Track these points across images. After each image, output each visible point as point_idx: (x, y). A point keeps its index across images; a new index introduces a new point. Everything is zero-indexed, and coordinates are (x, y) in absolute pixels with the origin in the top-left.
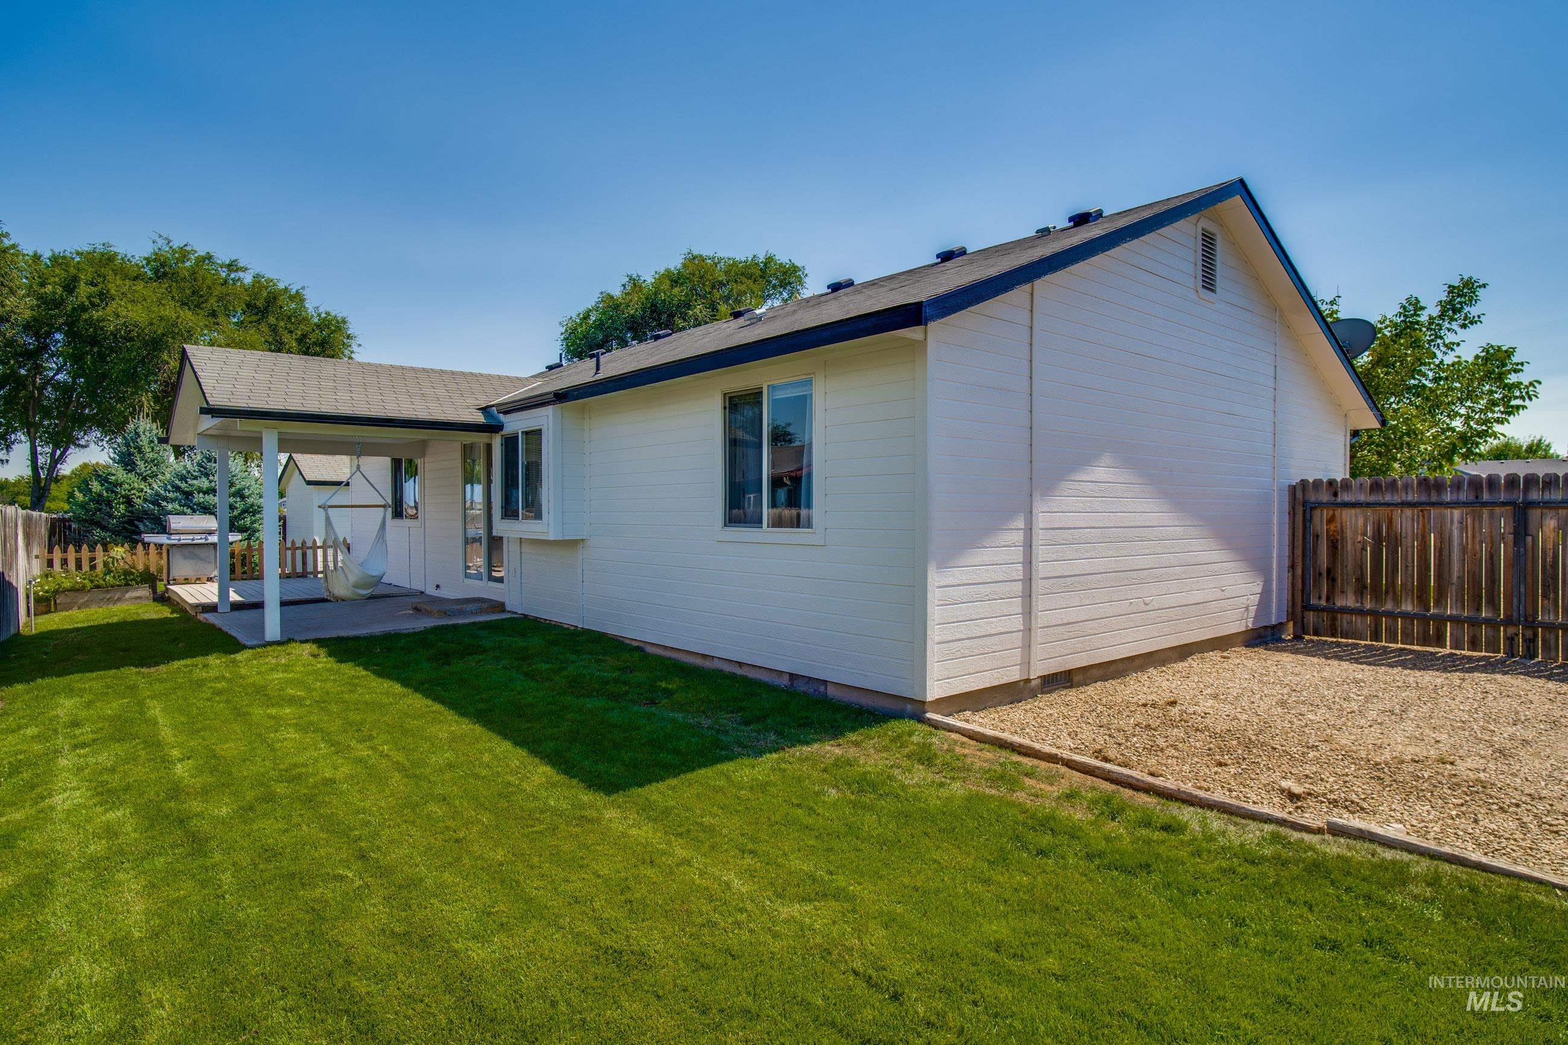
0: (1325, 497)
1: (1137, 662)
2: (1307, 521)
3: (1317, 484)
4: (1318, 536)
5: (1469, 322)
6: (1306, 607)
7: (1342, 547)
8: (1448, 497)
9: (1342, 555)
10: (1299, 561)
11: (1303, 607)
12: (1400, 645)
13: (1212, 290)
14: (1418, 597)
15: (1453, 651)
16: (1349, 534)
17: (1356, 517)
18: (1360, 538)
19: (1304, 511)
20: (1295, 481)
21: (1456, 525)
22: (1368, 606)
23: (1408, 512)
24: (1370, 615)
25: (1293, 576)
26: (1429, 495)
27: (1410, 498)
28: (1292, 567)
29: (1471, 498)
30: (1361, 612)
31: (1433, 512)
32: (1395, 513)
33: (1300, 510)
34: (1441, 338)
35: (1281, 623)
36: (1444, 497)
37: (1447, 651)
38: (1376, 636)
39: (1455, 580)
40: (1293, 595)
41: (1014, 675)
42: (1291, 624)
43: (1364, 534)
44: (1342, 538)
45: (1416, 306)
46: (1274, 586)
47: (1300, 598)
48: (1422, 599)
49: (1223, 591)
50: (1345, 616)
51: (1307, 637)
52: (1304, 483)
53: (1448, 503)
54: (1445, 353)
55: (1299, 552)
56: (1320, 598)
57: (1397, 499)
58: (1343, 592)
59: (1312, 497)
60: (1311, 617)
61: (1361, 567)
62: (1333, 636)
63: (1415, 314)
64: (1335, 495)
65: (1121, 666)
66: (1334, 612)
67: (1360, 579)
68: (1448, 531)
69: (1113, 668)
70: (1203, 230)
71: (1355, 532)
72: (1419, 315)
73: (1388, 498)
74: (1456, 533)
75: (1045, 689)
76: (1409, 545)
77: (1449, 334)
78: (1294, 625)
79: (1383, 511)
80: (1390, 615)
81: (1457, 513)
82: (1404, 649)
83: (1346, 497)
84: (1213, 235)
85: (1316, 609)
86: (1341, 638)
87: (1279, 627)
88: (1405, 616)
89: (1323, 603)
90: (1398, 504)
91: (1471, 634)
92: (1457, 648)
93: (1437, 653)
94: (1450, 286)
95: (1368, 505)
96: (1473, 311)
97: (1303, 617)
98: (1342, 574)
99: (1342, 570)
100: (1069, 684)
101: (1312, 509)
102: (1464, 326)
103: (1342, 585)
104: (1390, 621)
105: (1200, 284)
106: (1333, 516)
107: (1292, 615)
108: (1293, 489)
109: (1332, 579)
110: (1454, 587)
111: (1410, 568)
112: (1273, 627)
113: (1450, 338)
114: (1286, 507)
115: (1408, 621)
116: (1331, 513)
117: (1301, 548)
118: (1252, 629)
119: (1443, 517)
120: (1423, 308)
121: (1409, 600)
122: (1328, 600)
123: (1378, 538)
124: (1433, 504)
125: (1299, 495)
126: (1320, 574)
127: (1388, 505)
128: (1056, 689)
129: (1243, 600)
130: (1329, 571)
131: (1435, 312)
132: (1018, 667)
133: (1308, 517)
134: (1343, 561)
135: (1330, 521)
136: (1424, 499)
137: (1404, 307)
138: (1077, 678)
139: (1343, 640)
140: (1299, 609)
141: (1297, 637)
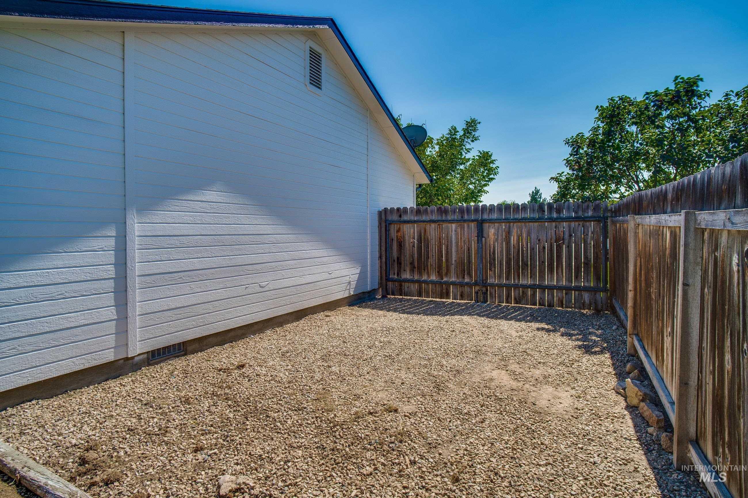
0: (395, 217)
1: (256, 327)
2: (387, 230)
3: (392, 209)
4: (393, 239)
5: (475, 139)
6: (388, 280)
7: (404, 245)
8: (450, 217)
9: (404, 250)
10: (384, 253)
11: (386, 279)
12: (430, 299)
13: (320, 88)
14: (438, 272)
15: (454, 301)
16: (407, 238)
17: (410, 228)
18: (412, 240)
19: (386, 225)
20: (382, 208)
21: (453, 232)
22: (416, 277)
23: (433, 225)
24: (417, 282)
25: (381, 262)
26: (442, 216)
27: (434, 218)
28: (380, 257)
29: (460, 218)
30: (413, 281)
31: (444, 225)
32: (427, 226)
33: (383, 225)
34: (464, 146)
35: (375, 289)
36: (448, 217)
37: (451, 301)
38: (420, 295)
39: (454, 262)
40: (381, 273)
41: (109, 356)
42: (380, 290)
43: (414, 238)
44: (404, 240)
45: (455, 129)
46: (369, 269)
47: (385, 275)
48: (440, 274)
49: (330, 274)
50: (406, 284)
51: (389, 296)
52: (386, 210)
53: (450, 221)
54: (466, 153)
55: (383, 249)
56: (394, 274)
57: (428, 218)
58: (404, 270)
59: (390, 218)
60: (390, 284)
61: (412, 256)
62: (401, 295)
63: (454, 134)
64: (400, 216)
65: (240, 332)
66: (401, 282)
67: (412, 263)
68: (450, 236)
69: (232, 334)
70: (310, 47)
71: (409, 237)
72: (456, 135)
73: (424, 218)
74: (454, 237)
75: (151, 362)
76: (434, 243)
77: (467, 144)
78: (382, 290)
79: (422, 225)
80: (425, 282)
81: (454, 226)
82: (432, 301)
83: (405, 218)
84: (320, 54)
85: (393, 281)
86: (405, 296)
87: (374, 291)
88: (432, 282)
89: (396, 277)
90: (428, 221)
91: (461, 291)
92: (455, 299)
93: (446, 302)
94: (467, 122)
95: (415, 222)
96: (477, 134)
97: (386, 285)
98: (404, 261)
99: (404, 258)
100: (183, 353)
101: (390, 224)
102: (473, 141)
103: (404, 266)
104: (426, 286)
105: (309, 81)
106: (399, 229)
107: (381, 284)
108: (380, 213)
109: (399, 263)
110: (453, 266)
111: (434, 256)
112: (369, 292)
113: (468, 146)
114: (376, 223)
115: (434, 285)
116: (398, 227)
117: (384, 245)
118: (353, 295)
119: (447, 228)
120: (458, 132)
121: (434, 274)
122: (398, 275)
123: (420, 240)
124: (443, 221)
125: (383, 217)
126: (394, 261)
127: (424, 221)
128: (166, 360)
129: (347, 278)
130: (398, 258)
131: (461, 133)
132: (113, 350)
133: (388, 229)
134: (404, 253)
135: (398, 231)
136: (440, 218)
137: (450, 130)
138: (190, 348)
139: (406, 297)
140: (384, 282)
141: (384, 297)
